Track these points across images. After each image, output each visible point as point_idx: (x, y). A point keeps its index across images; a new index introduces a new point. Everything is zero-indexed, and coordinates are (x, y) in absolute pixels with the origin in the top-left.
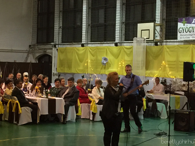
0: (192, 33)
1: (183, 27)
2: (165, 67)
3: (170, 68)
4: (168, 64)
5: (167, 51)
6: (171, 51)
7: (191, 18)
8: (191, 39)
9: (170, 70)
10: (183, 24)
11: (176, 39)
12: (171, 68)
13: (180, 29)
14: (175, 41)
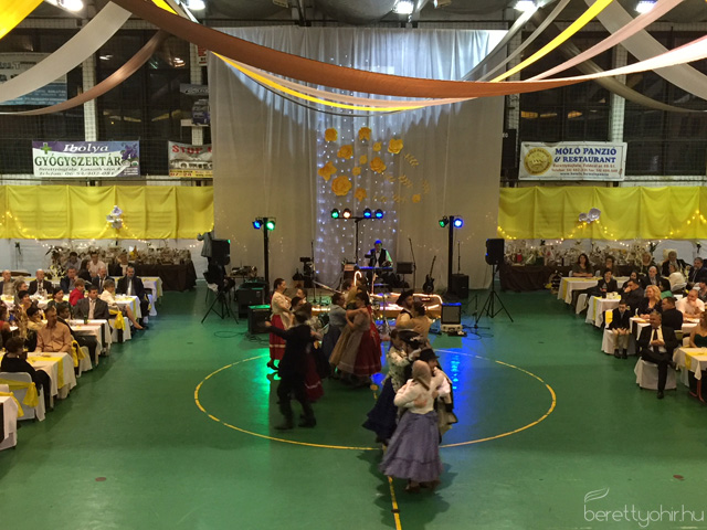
0: (65, 166)
1: (45, 156)
2: (12, 221)
3: (23, 222)
4: (19, 217)
5: (14, 195)
6: (23, 195)
7: (60, 144)
8: (63, 175)
9: (24, 226)
10: (43, 152)
11: (32, 173)
12: (25, 223)
13: (38, 160)
14: (28, 176)
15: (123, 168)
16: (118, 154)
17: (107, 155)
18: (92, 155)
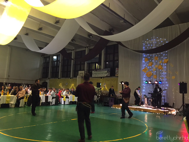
8: (97, 76)
11: (92, 76)
13: (93, 73)
15: (107, 74)
16: (106, 71)
17: (104, 72)
18: (102, 72)
